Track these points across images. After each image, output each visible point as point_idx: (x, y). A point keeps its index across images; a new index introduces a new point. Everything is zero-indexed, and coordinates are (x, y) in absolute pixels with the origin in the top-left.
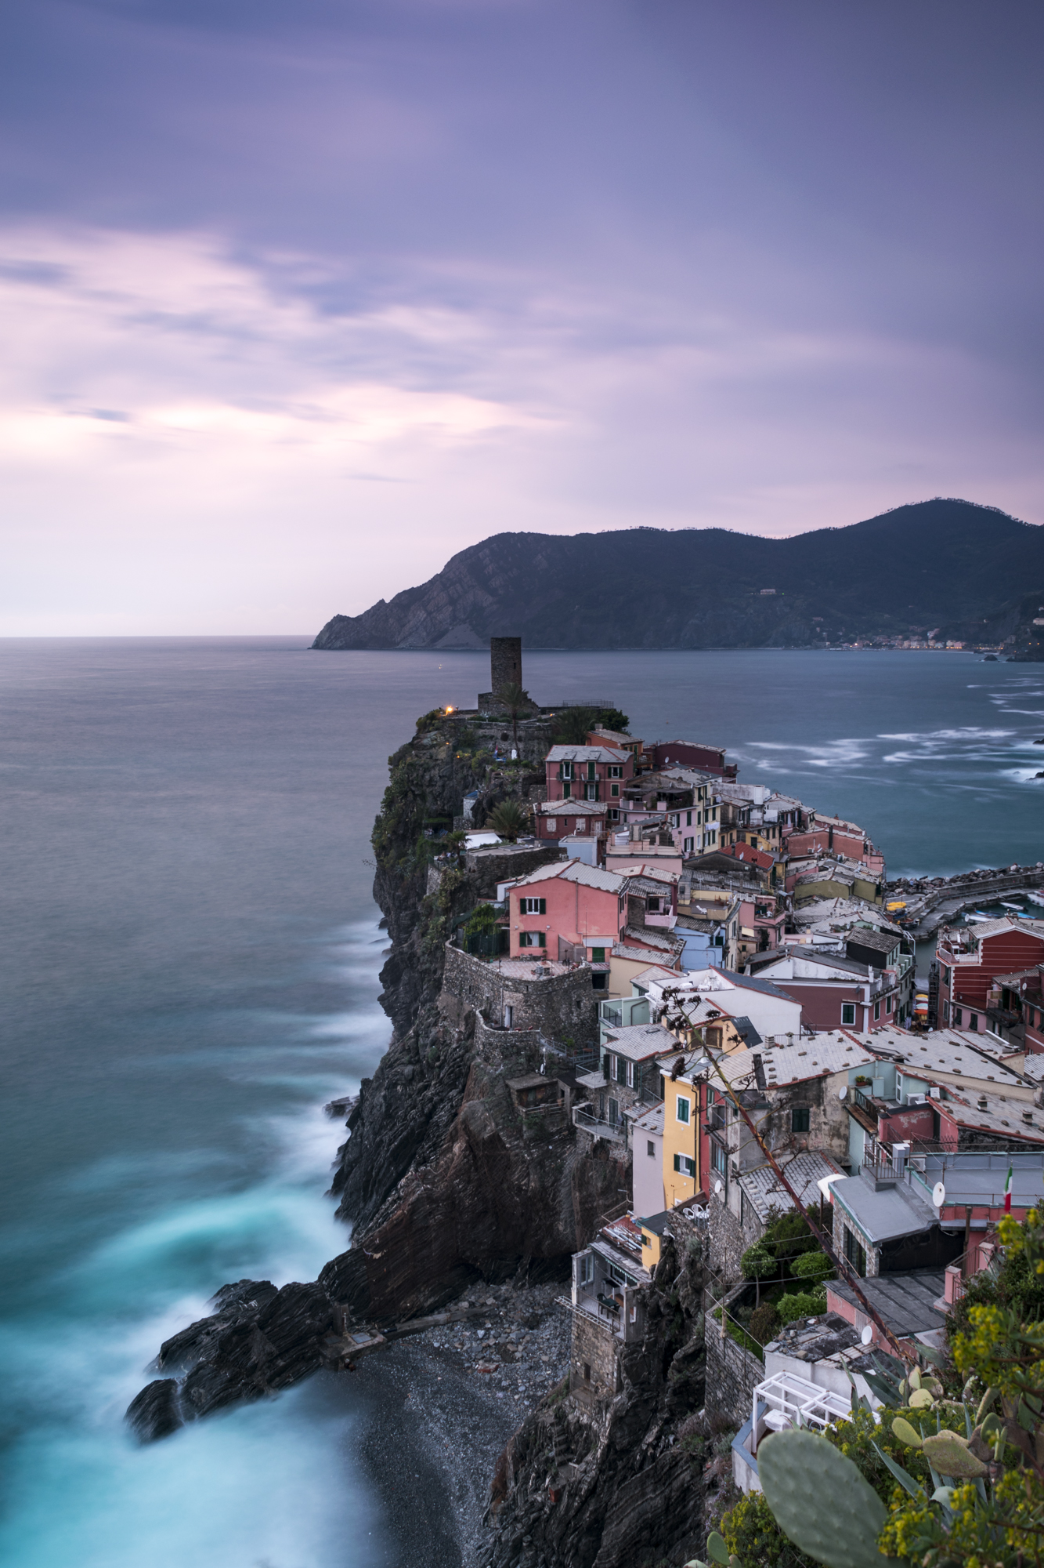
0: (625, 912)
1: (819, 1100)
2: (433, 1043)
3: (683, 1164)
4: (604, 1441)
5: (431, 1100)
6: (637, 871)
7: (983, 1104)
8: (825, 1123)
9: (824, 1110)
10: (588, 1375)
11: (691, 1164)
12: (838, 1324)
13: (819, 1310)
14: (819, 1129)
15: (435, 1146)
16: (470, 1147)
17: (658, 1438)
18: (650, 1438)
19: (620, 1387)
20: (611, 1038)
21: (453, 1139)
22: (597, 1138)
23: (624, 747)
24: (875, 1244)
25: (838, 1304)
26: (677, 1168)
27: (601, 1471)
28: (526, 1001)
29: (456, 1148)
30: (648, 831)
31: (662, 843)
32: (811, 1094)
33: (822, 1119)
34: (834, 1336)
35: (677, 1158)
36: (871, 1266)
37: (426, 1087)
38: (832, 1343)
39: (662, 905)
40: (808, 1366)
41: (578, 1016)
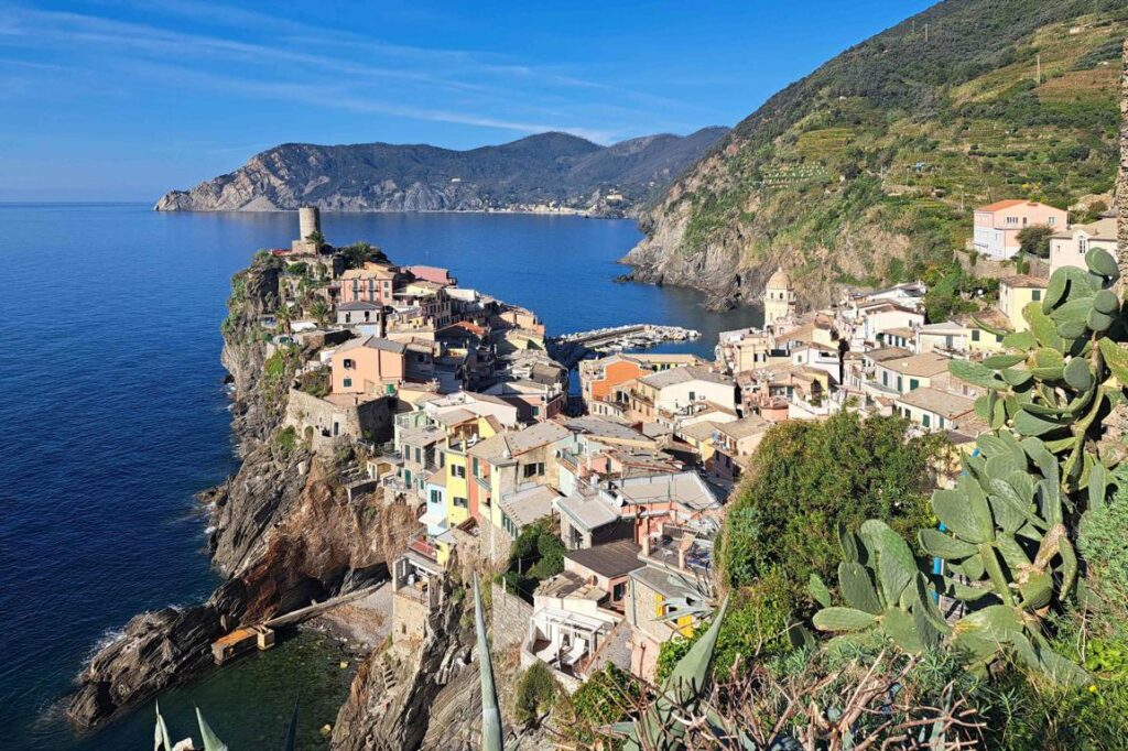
3: (458, 501)
4: (417, 668)
5: (283, 481)
8: (546, 470)
10: (404, 631)
11: (462, 501)
12: (571, 576)
13: (561, 569)
14: (543, 473)
15: (288, 510)
16: (314, 507)
17: (450, 662)
18: (445, 661)
19: (426, 635)
21: (300, 505)
22: (398, 494)
24: (589, 530)
25: (570, 565)
26: (455, 504)
27: (415, 687)
28: (347, 419)
29: (304, 509)
33: (545, 468)
34: (571, 583)
35: (455, 499)
36: (586, 543)
37: (277, 475)
38: (569, 586)
40: (559, 600)
41: (379, 425)
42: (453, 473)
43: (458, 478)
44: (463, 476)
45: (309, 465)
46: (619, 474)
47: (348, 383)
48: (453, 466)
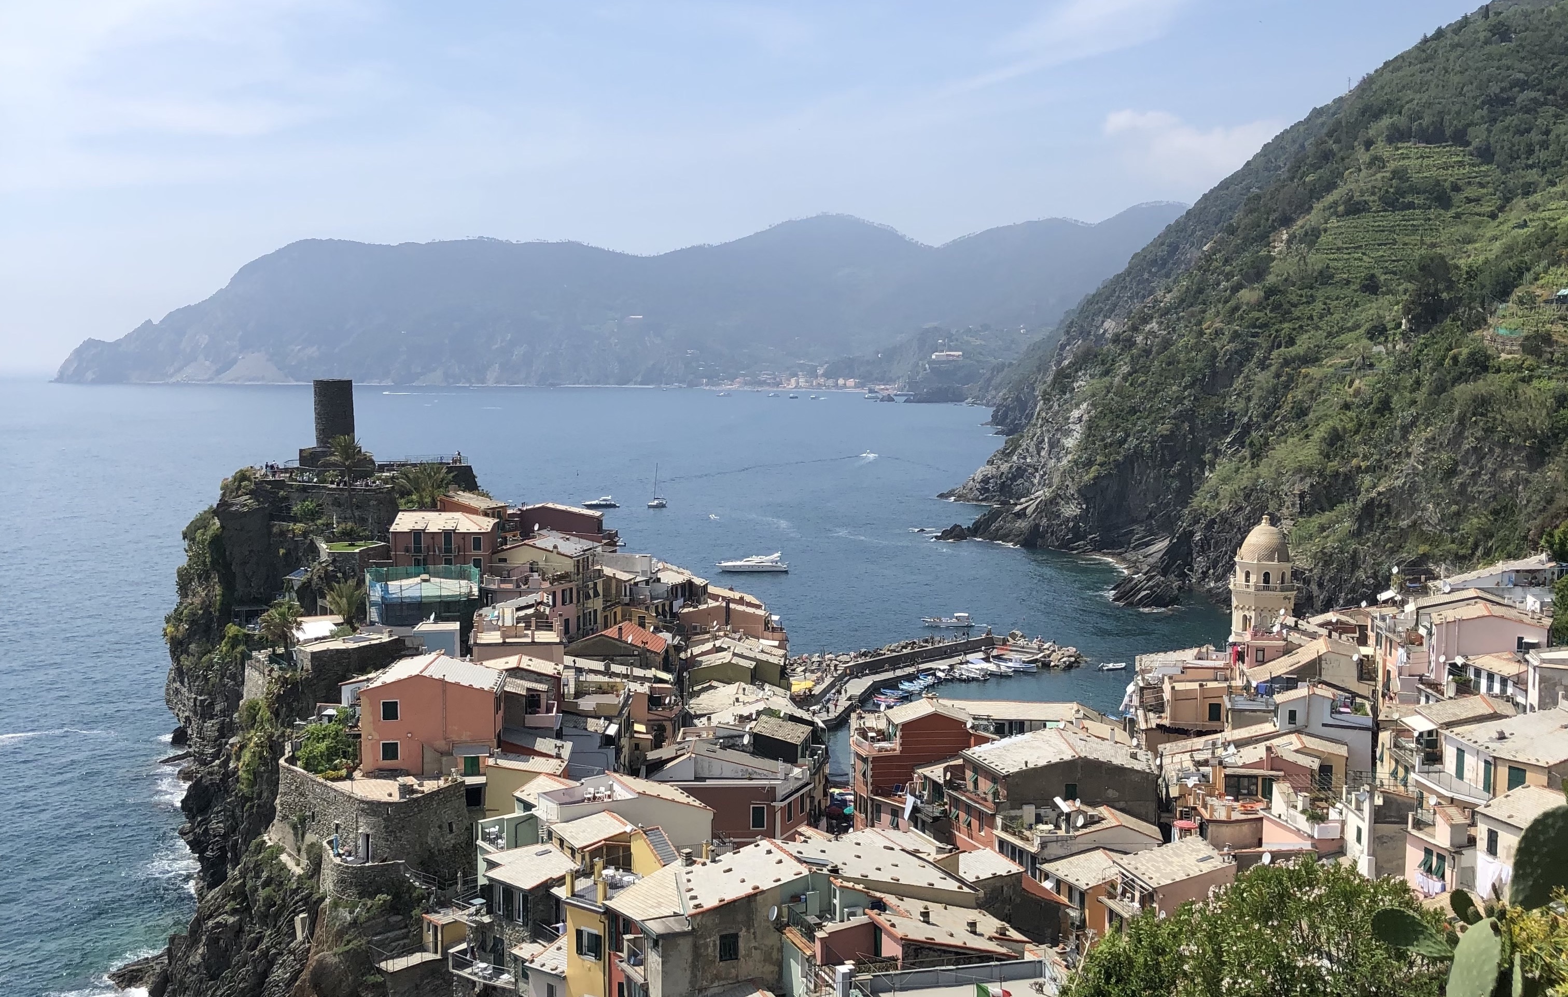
0: (501, 713)
1: (749, 924)
2: (266, 884)
5: (265, 953)
6: (512, 661)
7: (925, 915)
8: (756, 948)
9: (754, 933)
14: (749, 955)
20: (492, 865)
22: (479, 986)
23: (486, 514)
28: (386, 827)
30: (522, 613)
31: (538, 628)
32: (740, 917)
33: (753, 944)
37: (259, 940)
39: (543, 702)
41: (450, 840)
42: (580, 950)
43: (590, 959)
44: (598, 956)
45: (312, 924)
46: (894, 959)
47: (390, 751)
48: (579, 933)
